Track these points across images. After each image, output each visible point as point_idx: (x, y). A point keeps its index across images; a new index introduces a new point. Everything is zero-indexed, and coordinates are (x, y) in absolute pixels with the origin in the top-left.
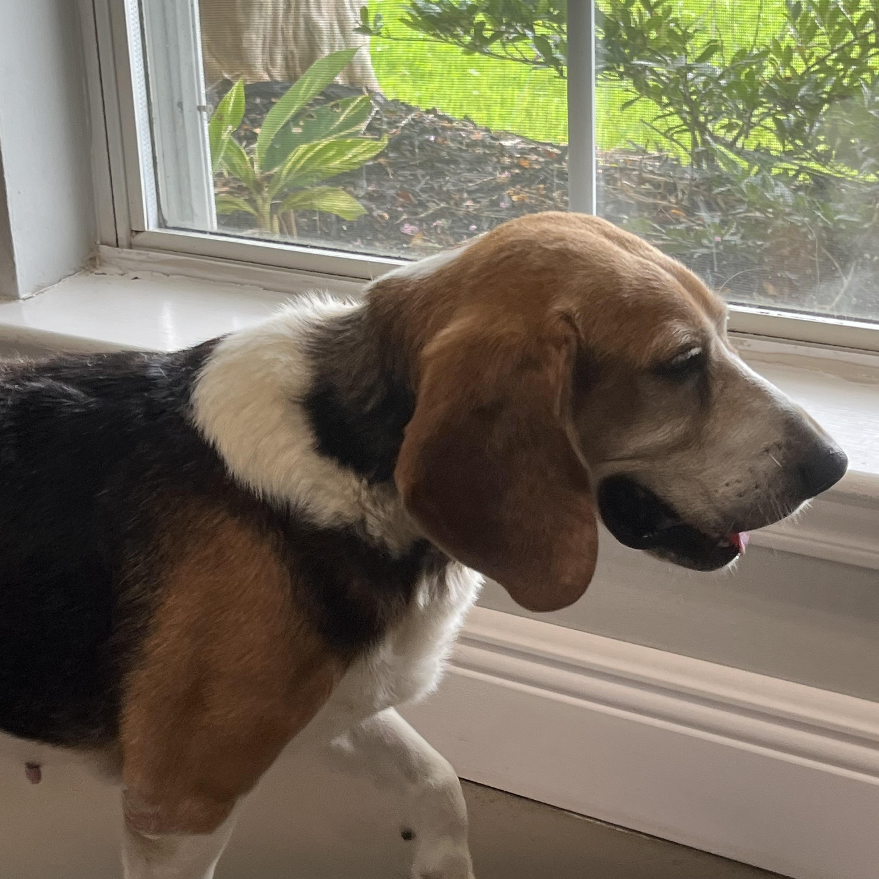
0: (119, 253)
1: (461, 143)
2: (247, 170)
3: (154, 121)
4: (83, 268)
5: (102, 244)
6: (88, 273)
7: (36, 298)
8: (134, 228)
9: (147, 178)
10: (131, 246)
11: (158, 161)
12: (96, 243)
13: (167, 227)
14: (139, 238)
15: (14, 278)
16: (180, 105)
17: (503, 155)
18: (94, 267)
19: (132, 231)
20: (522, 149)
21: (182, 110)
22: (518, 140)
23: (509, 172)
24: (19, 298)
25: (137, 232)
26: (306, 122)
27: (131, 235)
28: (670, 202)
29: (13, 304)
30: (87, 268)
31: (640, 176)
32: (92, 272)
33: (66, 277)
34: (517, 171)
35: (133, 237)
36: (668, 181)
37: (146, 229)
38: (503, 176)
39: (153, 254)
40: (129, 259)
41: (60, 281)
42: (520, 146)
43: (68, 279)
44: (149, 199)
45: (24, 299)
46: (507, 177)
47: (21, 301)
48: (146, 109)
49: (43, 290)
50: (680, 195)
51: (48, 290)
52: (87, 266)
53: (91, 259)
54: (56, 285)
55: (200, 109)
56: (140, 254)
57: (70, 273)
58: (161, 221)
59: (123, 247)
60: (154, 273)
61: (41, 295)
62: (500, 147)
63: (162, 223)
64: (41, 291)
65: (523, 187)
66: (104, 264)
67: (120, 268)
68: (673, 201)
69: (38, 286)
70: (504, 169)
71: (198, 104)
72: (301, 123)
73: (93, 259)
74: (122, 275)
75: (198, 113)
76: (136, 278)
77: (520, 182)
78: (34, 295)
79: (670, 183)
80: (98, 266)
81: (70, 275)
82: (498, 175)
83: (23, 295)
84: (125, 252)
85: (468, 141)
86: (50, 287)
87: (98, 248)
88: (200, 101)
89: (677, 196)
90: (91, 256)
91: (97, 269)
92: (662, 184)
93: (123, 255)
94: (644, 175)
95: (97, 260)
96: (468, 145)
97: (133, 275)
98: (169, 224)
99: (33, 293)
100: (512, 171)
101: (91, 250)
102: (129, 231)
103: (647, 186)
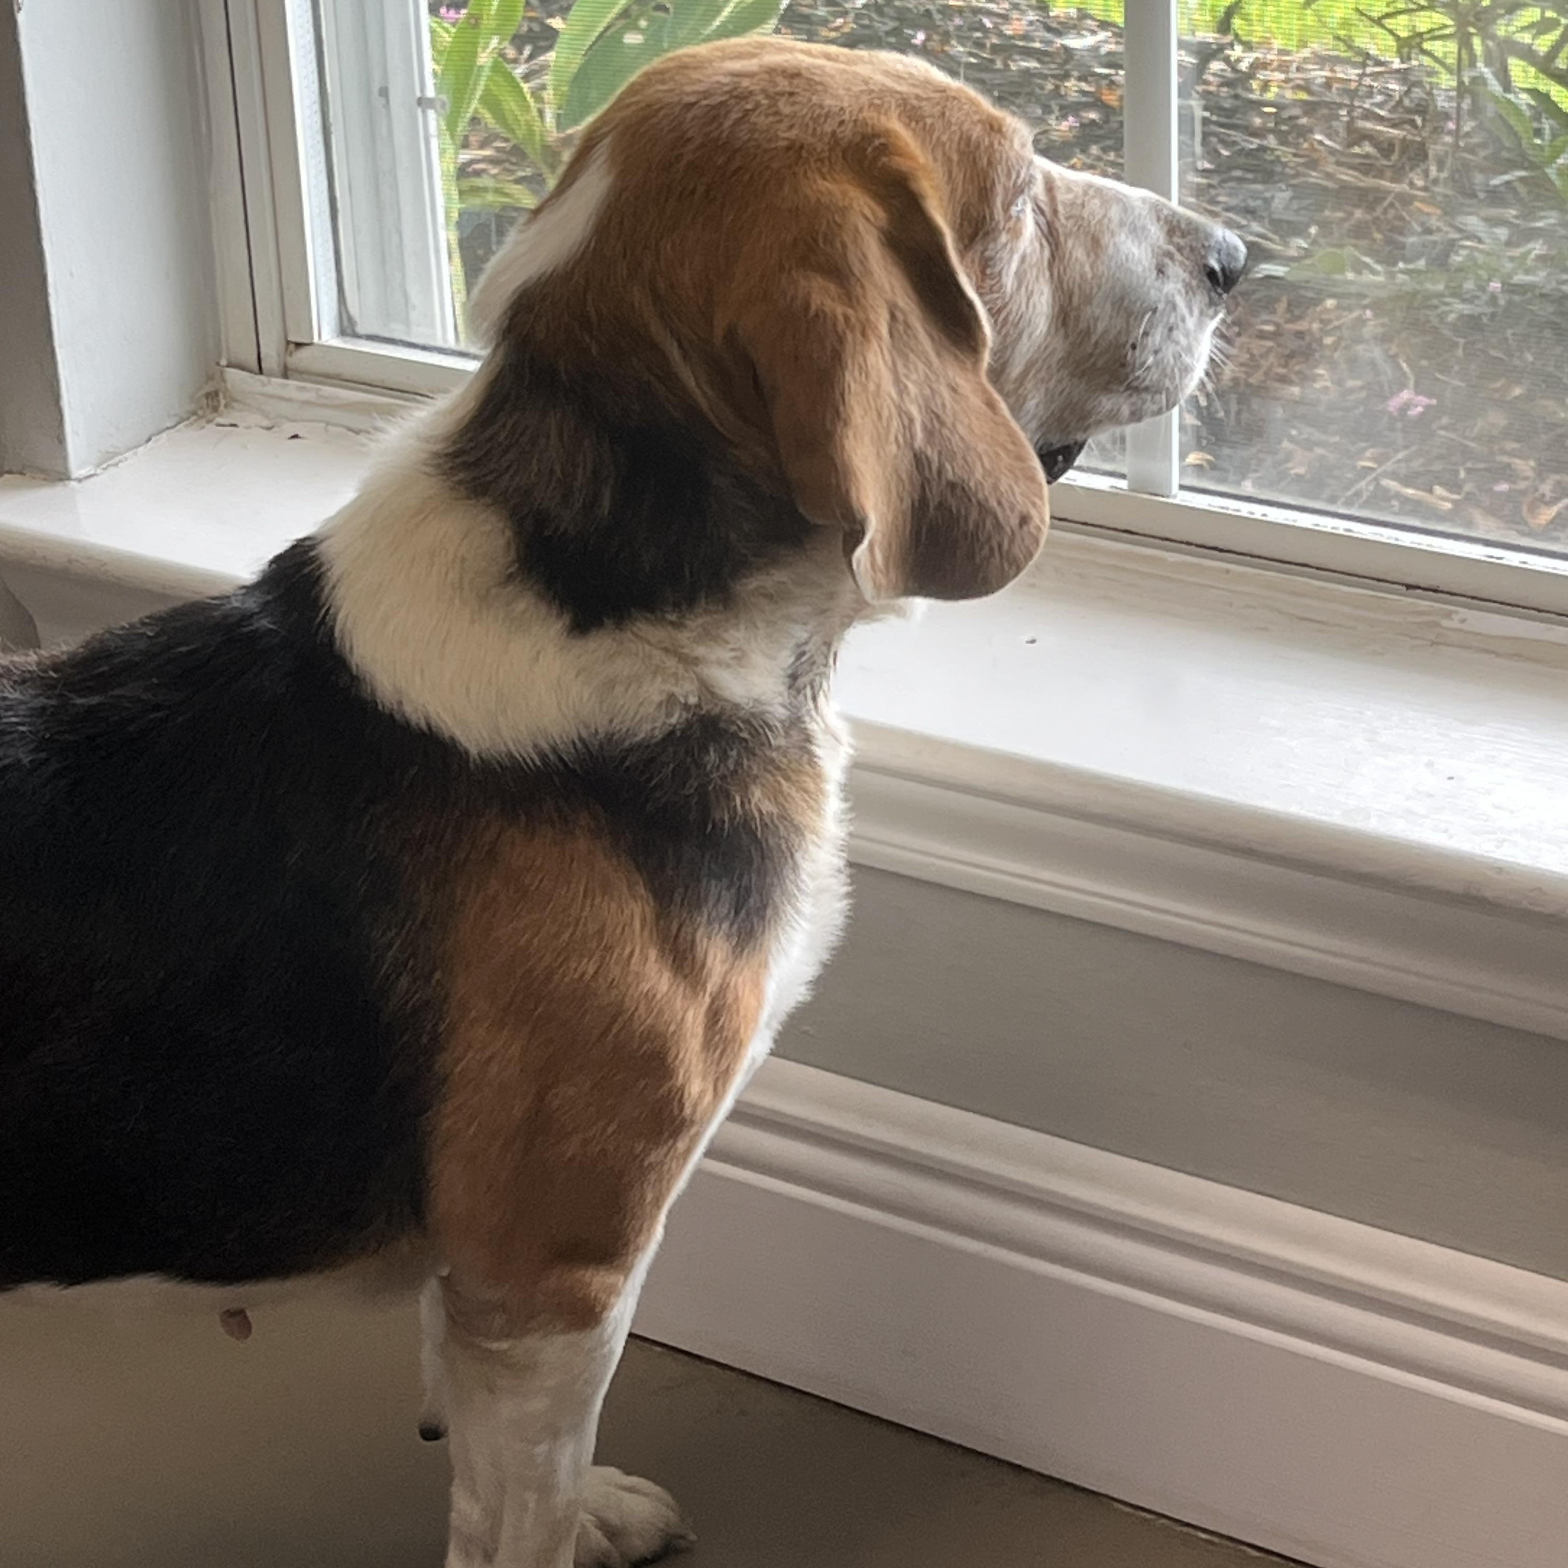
0: (264, 385)
1: (979, 44)
2: (529, 126)
3: (333, 129)
4: (194, 413)
5: (229, 365)
6: (203, 422)
7: (104, 477)
8: (292, 338)
9: (319, 240)
10: (286, 373)
11: (339, 205)
12: (218, 364)
13: (357, 336)
14: (301, 358)
15: (61, 440)
16: (384, 92)
17: (1066, 76)
18: (215, 409)
19: (288, 343)
20: (1109, 54)
21: (388, 101)
22: (1102, 35)
23: (1076, 116)
24: (69, 478)
25: (299, 345)
26: (651, 20)
27: (287, 348)
28: (1412, 184)
29: (58, 490)
30: (200, 412)
31: (1350, 127)
32: (209, 421)
33: (159, 433)
34: (1093, 115)
35: (291, 354)
36: (1409, 137)
37: (316, 340)
38: (1064, 126)
39: (327, 390)
40: (281, 398)
41: (149, 440)
42: (1104, 50)
43: (164, 435)
44: (322, 280)
45: (80, 480)
46: (1071, 128)
47: (73, 484)
48: (317, 107)
49: (117, 459)
50: (1433, 171)
51: (126, 459)
52: (201, 408)
53: (208, 395)
54: (141, 449)
55: (422, 102)
56: (303, 388)
57: (169, 425)
58: (346, 323)
59: (271, 375)
60: (330, 427)
61: (112, 470)
62: (1062, 51)
63: (347, 328)
64: (112, 462)
65: (1105, 150)
66: (235, 405)
67: (266, 416)
68: (1420, 183)
69: (108, 452)
70: (1067, 110)
71: (418, 94)
72: (643, 23)
73: (213, 396)
74: (269, 429)
75: (419, 111)
76: (295, 437)
77: (1097, 140)
78: (99, 471)
79: (1412, 142)
80: (222, 408)
81: (168, 428)
82: (1053, 122)
83: (76, 472)
84: (276, 385)
85: (995, 41)
86: (130, 453)
87: (222, 373)
88: (423, 89)
89: (1426, 173)
90: (209, 388)
91: (221, 415)
92: (1397, 143)
93: (269, 389)
94: (1361, 124)
95: (221, 396)
96: (995, 49)
97: (292, 429)
98: (360, 329)
99: (98, 466)
100: (1084, 114)
101: (210, 378)
102: (283, 343)
103: (1368, 148)
